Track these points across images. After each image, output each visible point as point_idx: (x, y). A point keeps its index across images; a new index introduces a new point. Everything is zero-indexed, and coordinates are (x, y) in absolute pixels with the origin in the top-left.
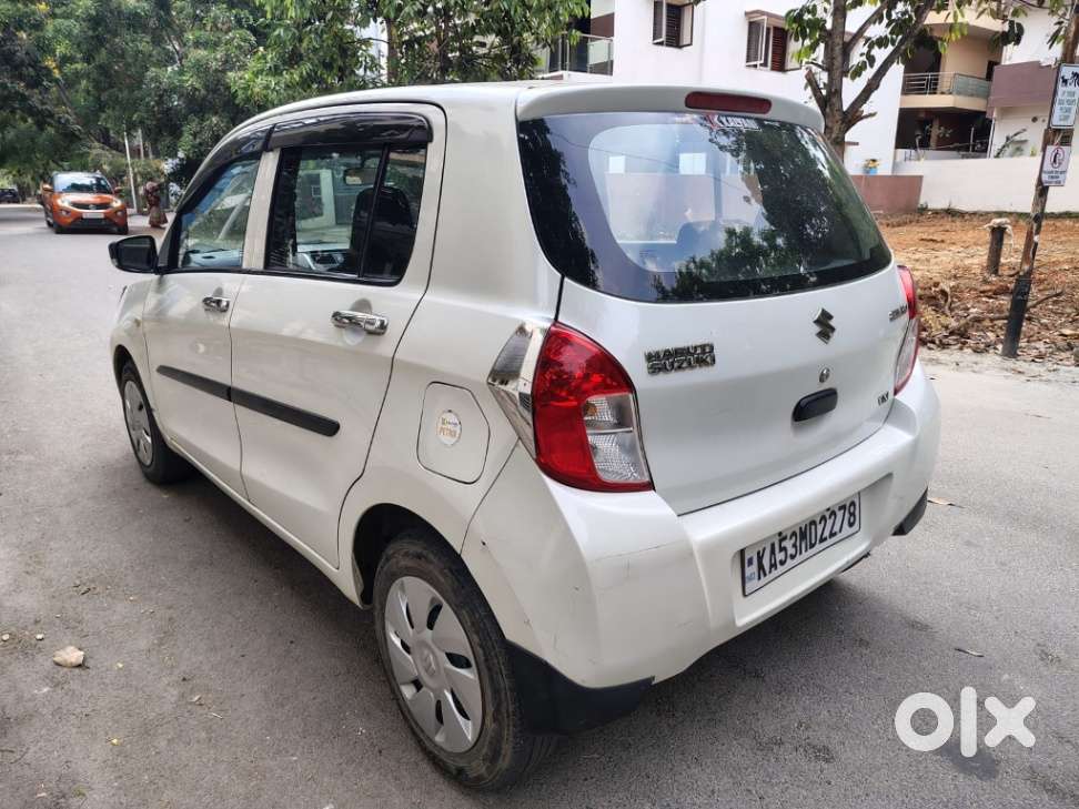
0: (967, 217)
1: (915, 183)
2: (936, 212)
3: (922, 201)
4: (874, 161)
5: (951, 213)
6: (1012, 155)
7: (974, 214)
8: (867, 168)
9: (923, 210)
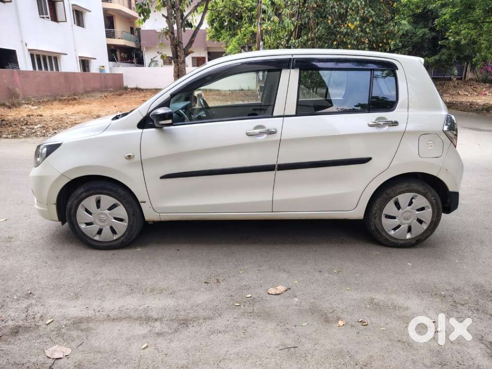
0: (144, 91)
1: (120, 76)
2: (132, 89)
3: (125, 85)
4: (103, 67)
5: (138, 89)
6: (155, 66)
7: (147, 90)
8: (101, 70)
9: (126, 88)
